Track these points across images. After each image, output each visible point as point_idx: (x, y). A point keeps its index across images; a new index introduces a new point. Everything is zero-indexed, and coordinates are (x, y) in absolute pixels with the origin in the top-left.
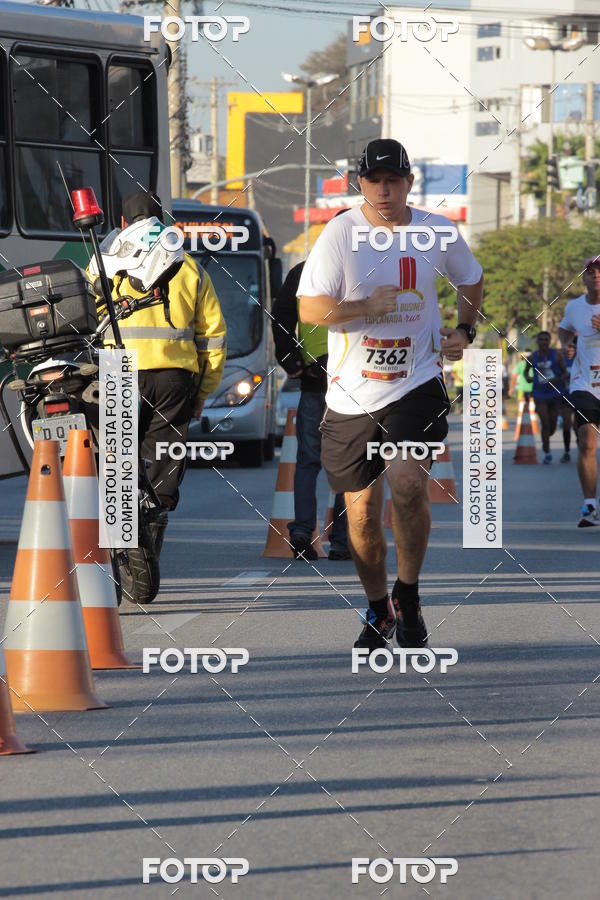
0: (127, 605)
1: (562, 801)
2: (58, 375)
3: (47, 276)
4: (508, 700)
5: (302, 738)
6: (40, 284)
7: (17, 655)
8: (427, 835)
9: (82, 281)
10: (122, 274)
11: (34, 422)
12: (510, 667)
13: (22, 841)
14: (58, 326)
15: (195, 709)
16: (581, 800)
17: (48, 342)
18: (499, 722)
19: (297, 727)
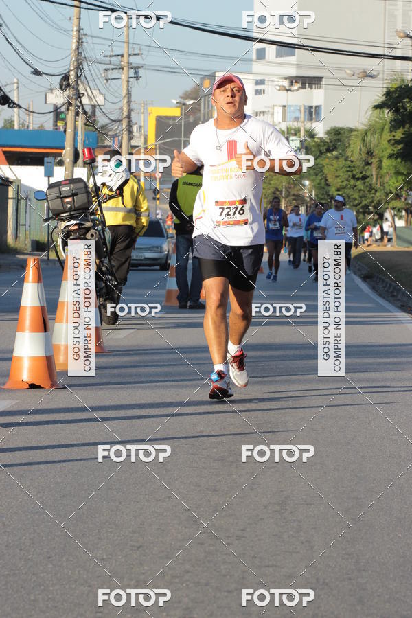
0: (105, 326)
1: (290, 410)
2: (76, 227)
3: (72, 185)
4: (267, 367)
5: (180, 383)
6: (68, 188)
7: (58, 347)
8: (232, 424)
9: (86, 187)
10: (104, 184)
11: (66, 247)
12: (268, 353)
13: (60, 425)
14: (76, 206)
15: (134, 371)
16: (298, 410)
17: (72, 213)
18: (263, 377)
19: (176, 378)
